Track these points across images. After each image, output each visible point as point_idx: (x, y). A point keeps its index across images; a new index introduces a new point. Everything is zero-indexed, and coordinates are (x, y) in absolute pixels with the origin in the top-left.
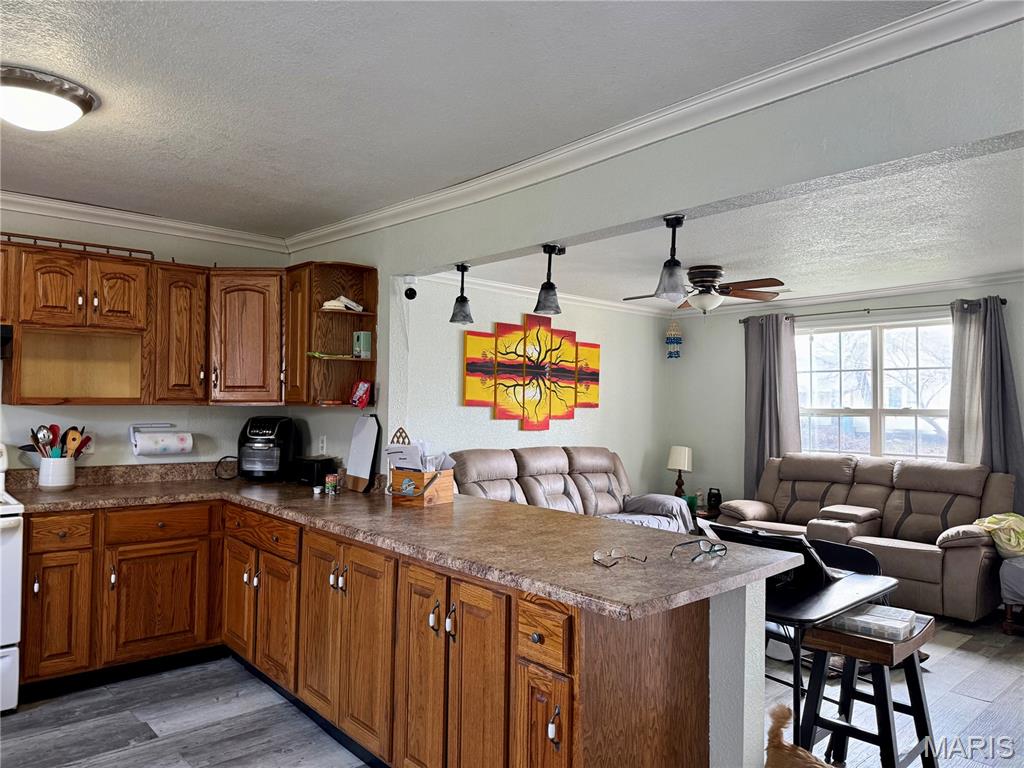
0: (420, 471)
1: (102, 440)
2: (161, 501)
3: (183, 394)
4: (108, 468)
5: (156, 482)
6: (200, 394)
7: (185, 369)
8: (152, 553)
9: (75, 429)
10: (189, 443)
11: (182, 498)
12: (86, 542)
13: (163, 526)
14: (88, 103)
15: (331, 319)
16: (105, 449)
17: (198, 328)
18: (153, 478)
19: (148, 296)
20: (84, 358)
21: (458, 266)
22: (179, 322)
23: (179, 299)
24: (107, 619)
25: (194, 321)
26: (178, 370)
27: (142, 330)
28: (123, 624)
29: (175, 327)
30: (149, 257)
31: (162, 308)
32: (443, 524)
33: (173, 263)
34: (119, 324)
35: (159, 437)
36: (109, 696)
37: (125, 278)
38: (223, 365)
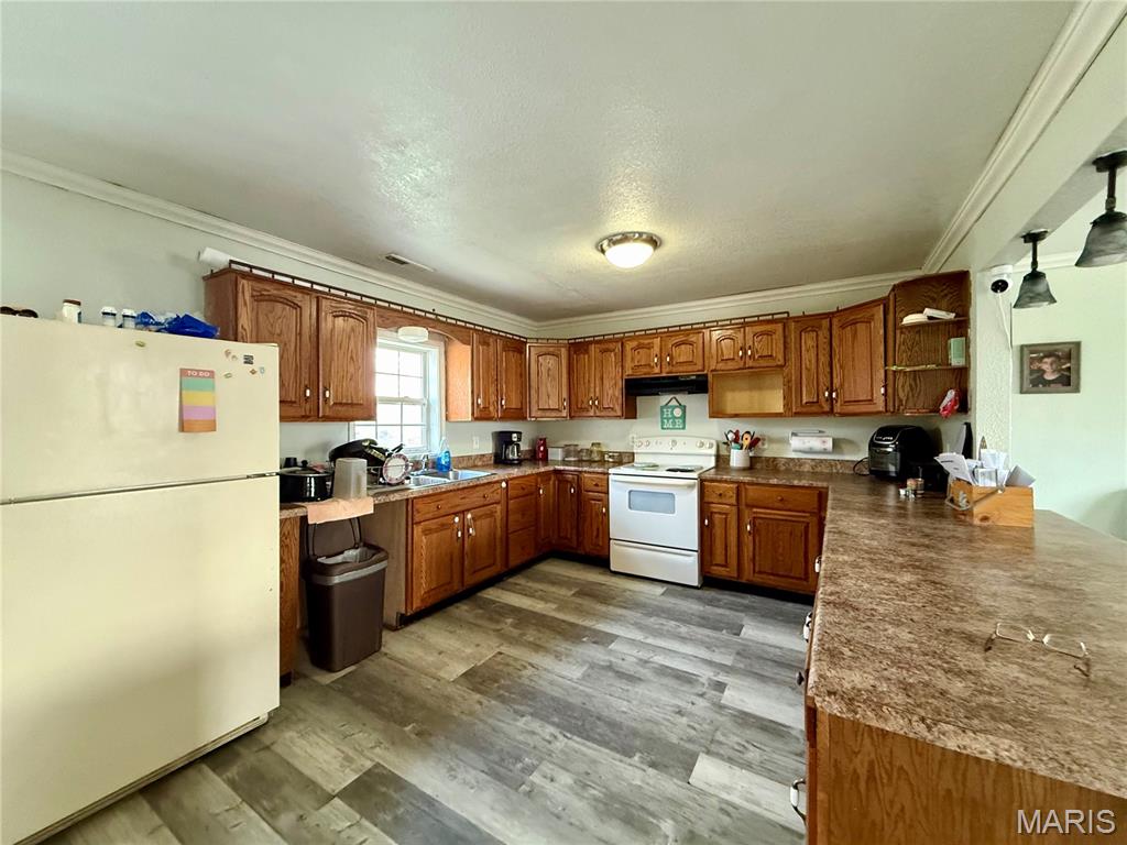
0: (969, 483)
1: (772, 441)
2: (780, 483)
3: (814, 409)
4: (775, 458)
5: (808, 472)
6: (827, 408)
7: (814, 391)
8: (772, 517)
9: (748, 432)
10: (829, 445)
11: (796, 483)
12: (734, 501)
13: (782, 500)
14: (654, 242)
15: (919, 332)
16: (775, 446)
17: (824, 359)
18: (807, 468)
19: (785, 342)
20: (760, 388)
21: (1024, 237)
22: (809, 357)
23: (809, 340)
24: (748, 552)
25: (821, 356)
26: (809, 392)
27: (781, 366)
28: (757, 558)
29: (806, 362)
30: (786, 315)
31: (795, 348)
32: (926, 541)
33: (804, 316)
34: (765, 365)
35: (806, 439)
36: (746, 602)
37: (769, 334)
38: (842, 385)
